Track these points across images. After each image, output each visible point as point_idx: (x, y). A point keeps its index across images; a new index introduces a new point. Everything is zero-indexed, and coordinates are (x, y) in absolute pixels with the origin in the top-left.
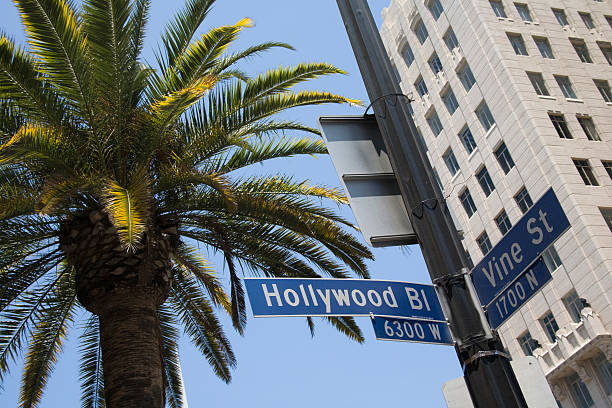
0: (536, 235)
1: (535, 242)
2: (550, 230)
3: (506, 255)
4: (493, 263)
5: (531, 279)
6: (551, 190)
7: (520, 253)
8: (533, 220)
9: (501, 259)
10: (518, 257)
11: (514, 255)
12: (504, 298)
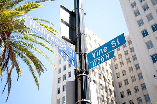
0: (114, 45)
1: (113, 47)
2: (119, 44)
3: (101, 50)
4: (96, 52)
5: (108, 57)
6: (123, 34)
7: (106, 50)
8: (114, 41)
9: (99, 51)
10: (105, 50)
11: (104, 50)
12: (96, 61)
